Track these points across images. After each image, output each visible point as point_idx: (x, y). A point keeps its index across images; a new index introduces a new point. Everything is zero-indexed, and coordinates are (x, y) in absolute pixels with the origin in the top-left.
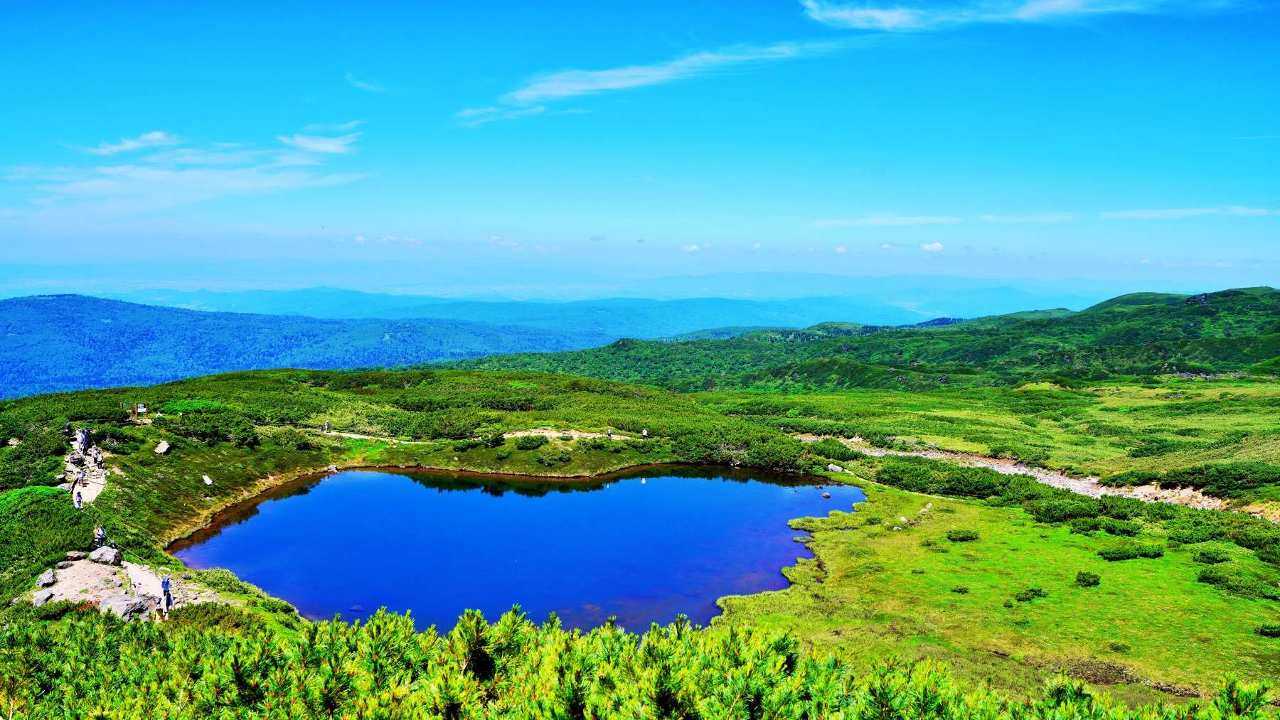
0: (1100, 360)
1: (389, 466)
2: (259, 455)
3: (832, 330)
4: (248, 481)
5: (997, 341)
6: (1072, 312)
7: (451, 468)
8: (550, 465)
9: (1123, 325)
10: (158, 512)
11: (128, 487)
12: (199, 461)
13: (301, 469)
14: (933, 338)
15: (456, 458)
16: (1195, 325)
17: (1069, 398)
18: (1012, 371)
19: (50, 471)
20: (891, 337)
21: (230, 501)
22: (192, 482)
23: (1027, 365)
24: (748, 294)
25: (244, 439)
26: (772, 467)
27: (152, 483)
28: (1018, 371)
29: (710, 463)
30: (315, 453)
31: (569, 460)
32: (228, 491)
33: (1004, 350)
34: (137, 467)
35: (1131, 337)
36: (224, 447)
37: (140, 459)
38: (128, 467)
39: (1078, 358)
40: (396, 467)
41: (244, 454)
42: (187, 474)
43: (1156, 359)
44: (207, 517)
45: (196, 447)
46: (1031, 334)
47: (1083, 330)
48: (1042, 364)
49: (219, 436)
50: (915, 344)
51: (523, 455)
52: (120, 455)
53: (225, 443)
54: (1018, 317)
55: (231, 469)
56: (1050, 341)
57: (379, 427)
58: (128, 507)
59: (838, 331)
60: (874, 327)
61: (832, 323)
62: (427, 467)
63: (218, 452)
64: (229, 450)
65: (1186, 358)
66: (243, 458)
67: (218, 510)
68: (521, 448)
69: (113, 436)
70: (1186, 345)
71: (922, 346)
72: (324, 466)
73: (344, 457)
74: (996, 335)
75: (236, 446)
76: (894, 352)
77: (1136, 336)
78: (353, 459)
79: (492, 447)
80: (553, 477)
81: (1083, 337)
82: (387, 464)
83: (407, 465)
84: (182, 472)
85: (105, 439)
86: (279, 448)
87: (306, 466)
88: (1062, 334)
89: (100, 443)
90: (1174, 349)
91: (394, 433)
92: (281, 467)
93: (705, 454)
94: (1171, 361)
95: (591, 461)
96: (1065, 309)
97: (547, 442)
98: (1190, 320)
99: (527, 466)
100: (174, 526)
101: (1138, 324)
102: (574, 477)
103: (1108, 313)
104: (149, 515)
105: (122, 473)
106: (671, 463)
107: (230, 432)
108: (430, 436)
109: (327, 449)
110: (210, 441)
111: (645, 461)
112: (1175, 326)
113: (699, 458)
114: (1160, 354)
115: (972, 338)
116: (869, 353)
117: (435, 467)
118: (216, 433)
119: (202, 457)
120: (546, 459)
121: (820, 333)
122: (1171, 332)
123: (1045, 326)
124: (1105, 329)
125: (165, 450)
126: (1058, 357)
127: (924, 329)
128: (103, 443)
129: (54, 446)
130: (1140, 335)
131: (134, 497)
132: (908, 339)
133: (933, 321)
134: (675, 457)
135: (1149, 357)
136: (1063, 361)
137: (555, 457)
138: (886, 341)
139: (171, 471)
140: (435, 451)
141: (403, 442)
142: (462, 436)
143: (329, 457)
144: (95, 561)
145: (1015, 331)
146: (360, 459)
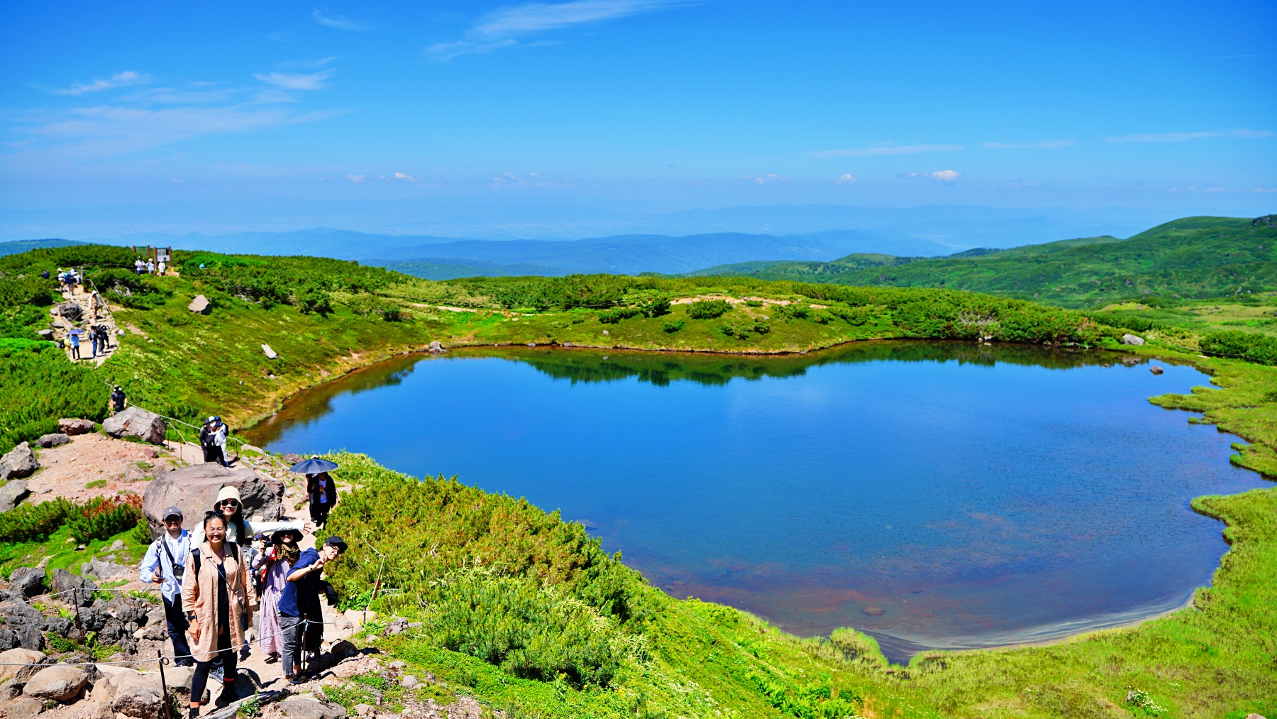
0: (1166, 286)
1: (511, 344)
2: (335, 325)
3: (862, 262)
4: (326, 357)
5: (1048, 269)
6: (1118, 240)
7: (601, 345)
8: (743, 337)
9: (1183, 249)
10: (203, 391)
11: (152, 352)
12: (254, 325)
13: (393, 345)
14: (976, 266)
15: (606, 332)
16: (1264, 247)
17: (1166, 318)
18: (1069, 298)
19: (27, 324)
20: (931, 266)
21: (304, 382)
22: (248, 352)
23: (1086, 292)
24: (766, 229)
25: (311, 303)
26: (1042, 340)
27: (189, 349)
28: (1075, 299)
29: (948, 338)
30: (408, 326)
31: (767, 331)
32: (300, 369)
33: (1056, 277)
34: (165, 327)
35: (1193, 261)
36: (286, 311)
37: (169, 317)
38: (150, 325)
39: (1141, 283)
40: (522, 345)
41: (314, 321)
42: (239, 342)
43: (1227, 284)
44: (275, 401)
45: (247, 307)
46: (1082, 260)
47: (1139, 255)
48: (1102, 290)
49: (277, 298)
50: (958, 273)
51: (702, 325)
52: (137, 310)
53: (285, 307)
54: (1062, 245)
55: (300, 339)
56: (1106, 267)
57: (486, 298)
58: (156, 379)
59: (869, 263)
60: (907, 258)
61: (862, 254)
62: (567, 344)
63: (279, 317)
64: (292, 316)
65: (1261, 281)
66: (314, 328)
67: (290, 393)
68: (697, 317)
69: (124, 282)
70: (1260, 268)
71: (965, 275)
72: (423, 344)
73: (445, 332)
74: (1045, 262)
75: (302, 311)
76: (935, 281)
77: (1199, 259)
78: (460, 335)
79: (654, 317)
80: (749, 354)
81: (1139, 263)
82: (509, 342)
83: (537, 342)
84: (231, 339)
85: (113, 285)
86: (360, 318)
87: (400, 341)
88: (1116, 259)
89: (105, 291)
90: (1246, 272)
91: (508, 305)
92: (366, 343)
93: (941, 326)
94: (1244, 284)
95: (796, 333)
96: (1110, 237)
97: (730, 308)
98: (1258, 243)
99: (709, 340)
100: (228, 411)
101: (1199, 247)
102: (780, 354)
103: (1163, 237)
104: (190, 393)
105: (143, 334)
106: (895, 339)
107: (291, 293)
108: (563, 305)
109: (422, 323)
110: (265, 302)
111: (861, 336)
112: (1241, 249)
113: (934, 332)
114: (1232, 277)
115: (1019, 265)
116: (909, 282)
117: (578, 344)
118: (272, 292)
119: (256, 321)
120: (737, 330)
121: (850, 265)
122: (1237, 256)
123: (1098, 252)
124: (1164, 254)
125: (203, 308)
126: (1118, 283)
127: (965, 259)
128: (110, 291)
129: (33, 291)
130: (1203, 259)
131: (165, 367)
132: (950, 268)
133: (967, 251)
134: (899, 332)
135: (1219, 282)
136: (1124, 287)
137: (749, 327)
138: (926, 270)
139: (216, 336)
140: (574, 323)
141: (523, 314)
142: (607, 305)
143: (427, 332)
144: (114, 436)
145: (1066, 258)
146: (470, 336)
